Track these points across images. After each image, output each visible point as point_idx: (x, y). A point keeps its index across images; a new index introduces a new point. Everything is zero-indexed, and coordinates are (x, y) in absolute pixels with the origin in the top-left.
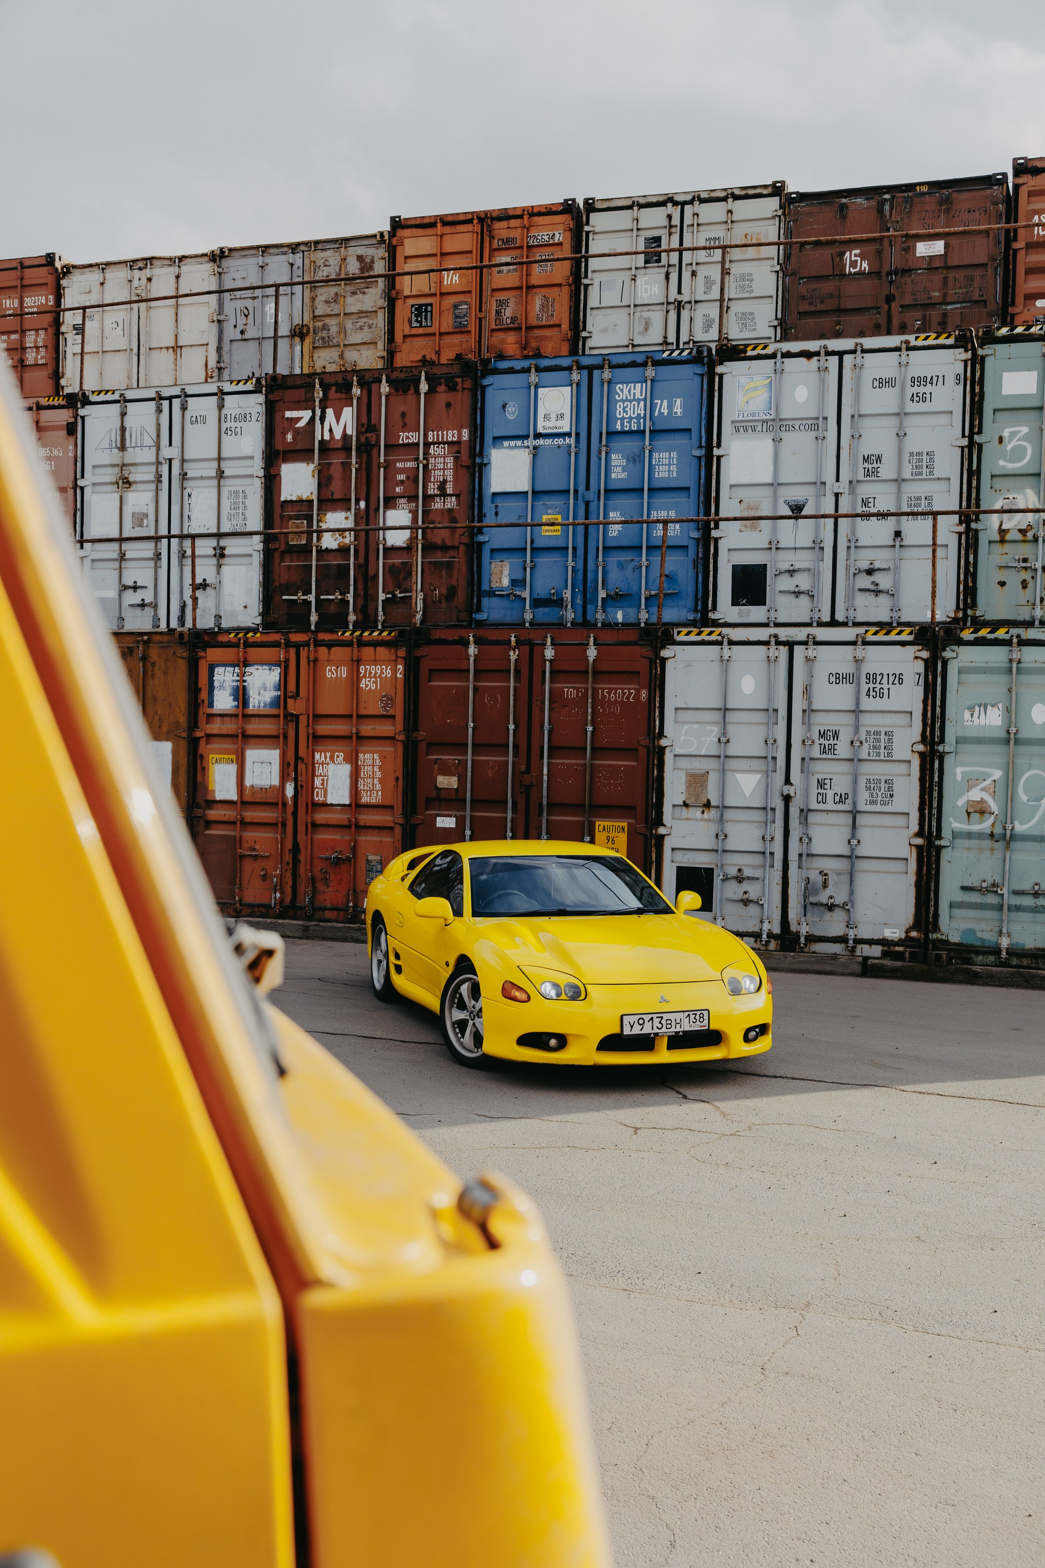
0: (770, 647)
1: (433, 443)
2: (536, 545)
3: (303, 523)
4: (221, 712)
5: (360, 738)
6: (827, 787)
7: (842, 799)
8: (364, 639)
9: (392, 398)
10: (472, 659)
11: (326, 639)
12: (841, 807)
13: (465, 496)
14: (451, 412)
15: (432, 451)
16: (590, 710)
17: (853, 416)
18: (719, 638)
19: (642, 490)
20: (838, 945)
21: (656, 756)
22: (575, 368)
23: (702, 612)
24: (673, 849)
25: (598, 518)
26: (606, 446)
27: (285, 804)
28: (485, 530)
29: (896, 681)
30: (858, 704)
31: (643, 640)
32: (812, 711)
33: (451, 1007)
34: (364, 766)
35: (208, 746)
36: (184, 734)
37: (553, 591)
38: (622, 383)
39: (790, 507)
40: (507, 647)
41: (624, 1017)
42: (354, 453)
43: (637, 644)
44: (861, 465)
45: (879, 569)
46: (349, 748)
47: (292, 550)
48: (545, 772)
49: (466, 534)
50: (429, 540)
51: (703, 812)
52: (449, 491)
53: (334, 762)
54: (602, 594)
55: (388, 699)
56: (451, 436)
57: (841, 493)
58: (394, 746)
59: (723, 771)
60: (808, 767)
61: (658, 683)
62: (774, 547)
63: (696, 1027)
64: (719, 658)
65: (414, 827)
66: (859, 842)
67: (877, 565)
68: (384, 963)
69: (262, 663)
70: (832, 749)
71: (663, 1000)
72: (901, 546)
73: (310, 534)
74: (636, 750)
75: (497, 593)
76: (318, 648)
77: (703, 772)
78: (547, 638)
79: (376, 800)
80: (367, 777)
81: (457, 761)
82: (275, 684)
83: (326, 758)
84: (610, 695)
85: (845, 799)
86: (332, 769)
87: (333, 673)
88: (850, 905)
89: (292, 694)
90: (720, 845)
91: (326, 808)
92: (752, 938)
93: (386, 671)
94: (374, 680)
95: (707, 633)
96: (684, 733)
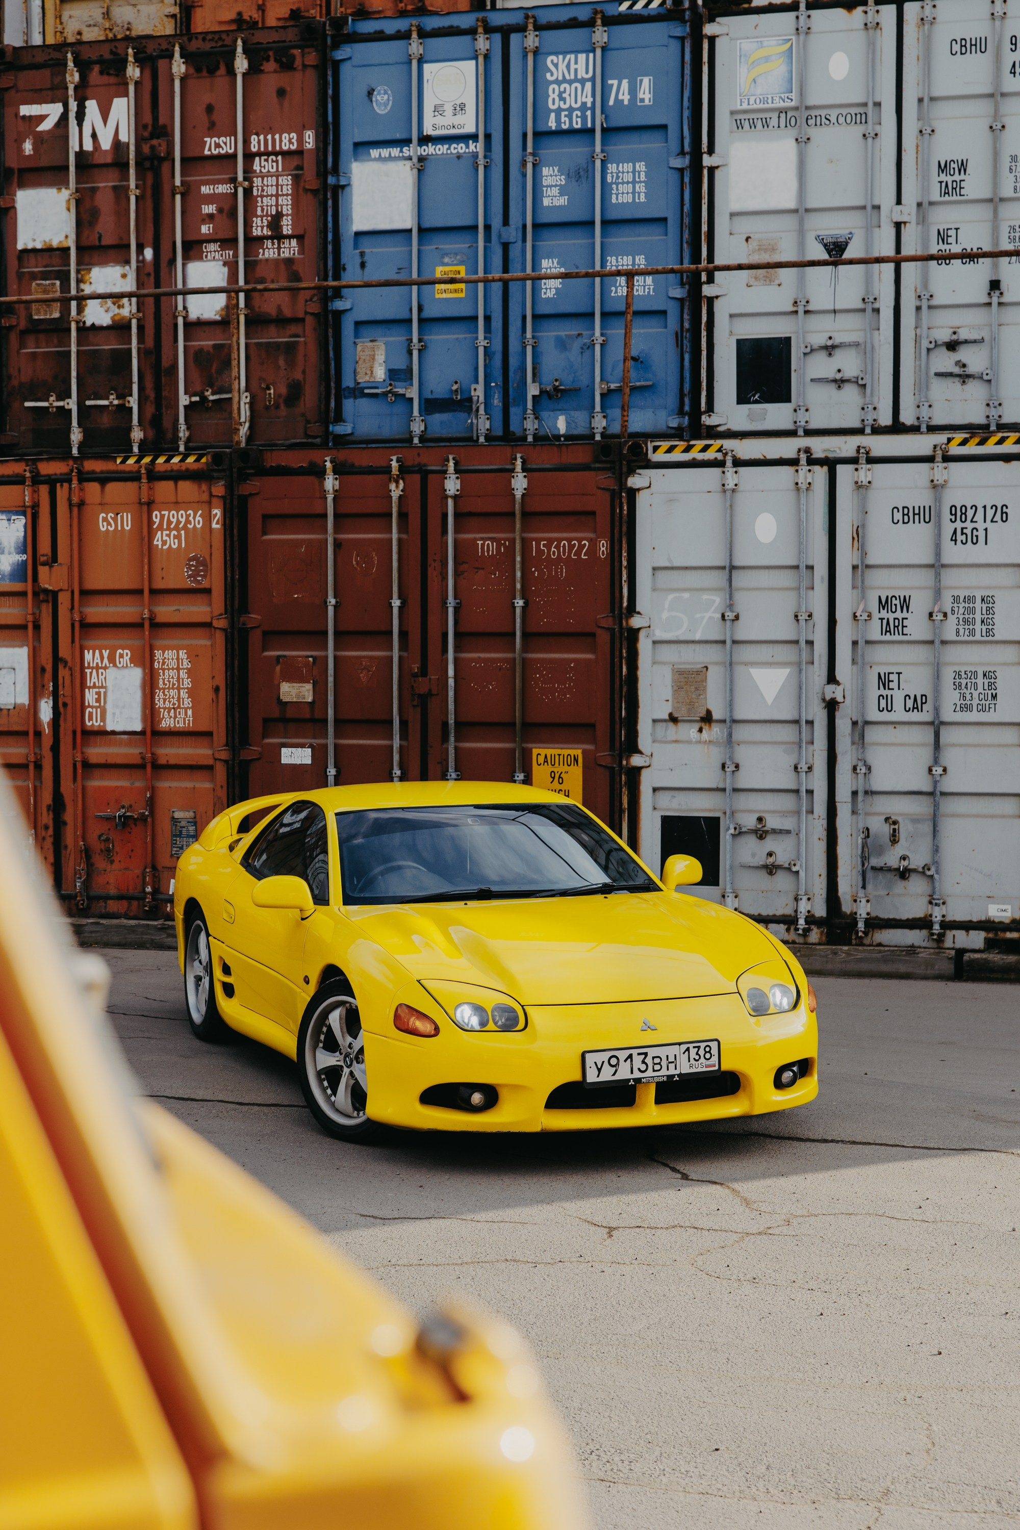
0: (799, 468)
1: (259, 154)
2: (426, 314)
3: (54, 284)
5: (156, 626)
6: (893, 685)
7: (918, 704)
8: (158, 468)
9: (191, 82)
10: (330, 497)
11: (98, 469)
12: (915, 716)
13: (312, 239)
14: (286, 103)
15: (256, 167)
16: (518, 574)
17: (920, 100)
18: (719, 456)
19: (592, 223)
20: (916, 932)
21: (625, 643)
22: (480, 30)
23: (690, 415)
24: (655, 790)
25: (524, 269)
26: (534, 154)
27: (38, 734)
28: (345, 291)
29: (998, 517)
30: (938, 553)
31: (599, 462)
32: (868, 566)
33: (314, 1048)
34: (164, 670)
37: (455, 387)
38: (556, 53)
39: (825, 245)
40: (385, 477)
41: (587, 1055)
42: (132, 171)
43: (589, 468)
44: (935, 178)
45: (966, 342)
46: (137, 643)
47: (37, 329)
48: (451, 672)
49: (315, 299)
50: (257, 310)
51: (700, 730)
52: (287, 230)
53: (115, 665)
54: (533, 390)
55: (200, 563)
56: (287, 141)
57: (905, 223)
58: (211, 637)
59: (731, 664)
60: (863, 656)
61: (624, 529)
62: (801, 310)
63: (701, 1067)
64: (719, 487)
65: (245, 765)
66: (945, 770)
67: (963, 335)
68: (206, 981)
70: (900, 626)
71: (648, 1027)
72: (1000, 304)
73: (65, 302)
74: (593, 635)
75: (366, 391)
76: (85, 484)
77: (699, 666)
78: (448, 461)
79: (184, 723)
80: (169, 688)
81: (311, 659)
82: (17, 543)
83: (102, 658)
84: (549, 550)
85: (922, 703)
86: (113, 677)
87: (109, 524)
88: (933, 869)
89: (45, 558)
90: (728, 781)
91: (104, 738)
92: (782, 925)
93: (194, 518)
94: (176, 533)
95: (700, 448)
96: (667, 606)
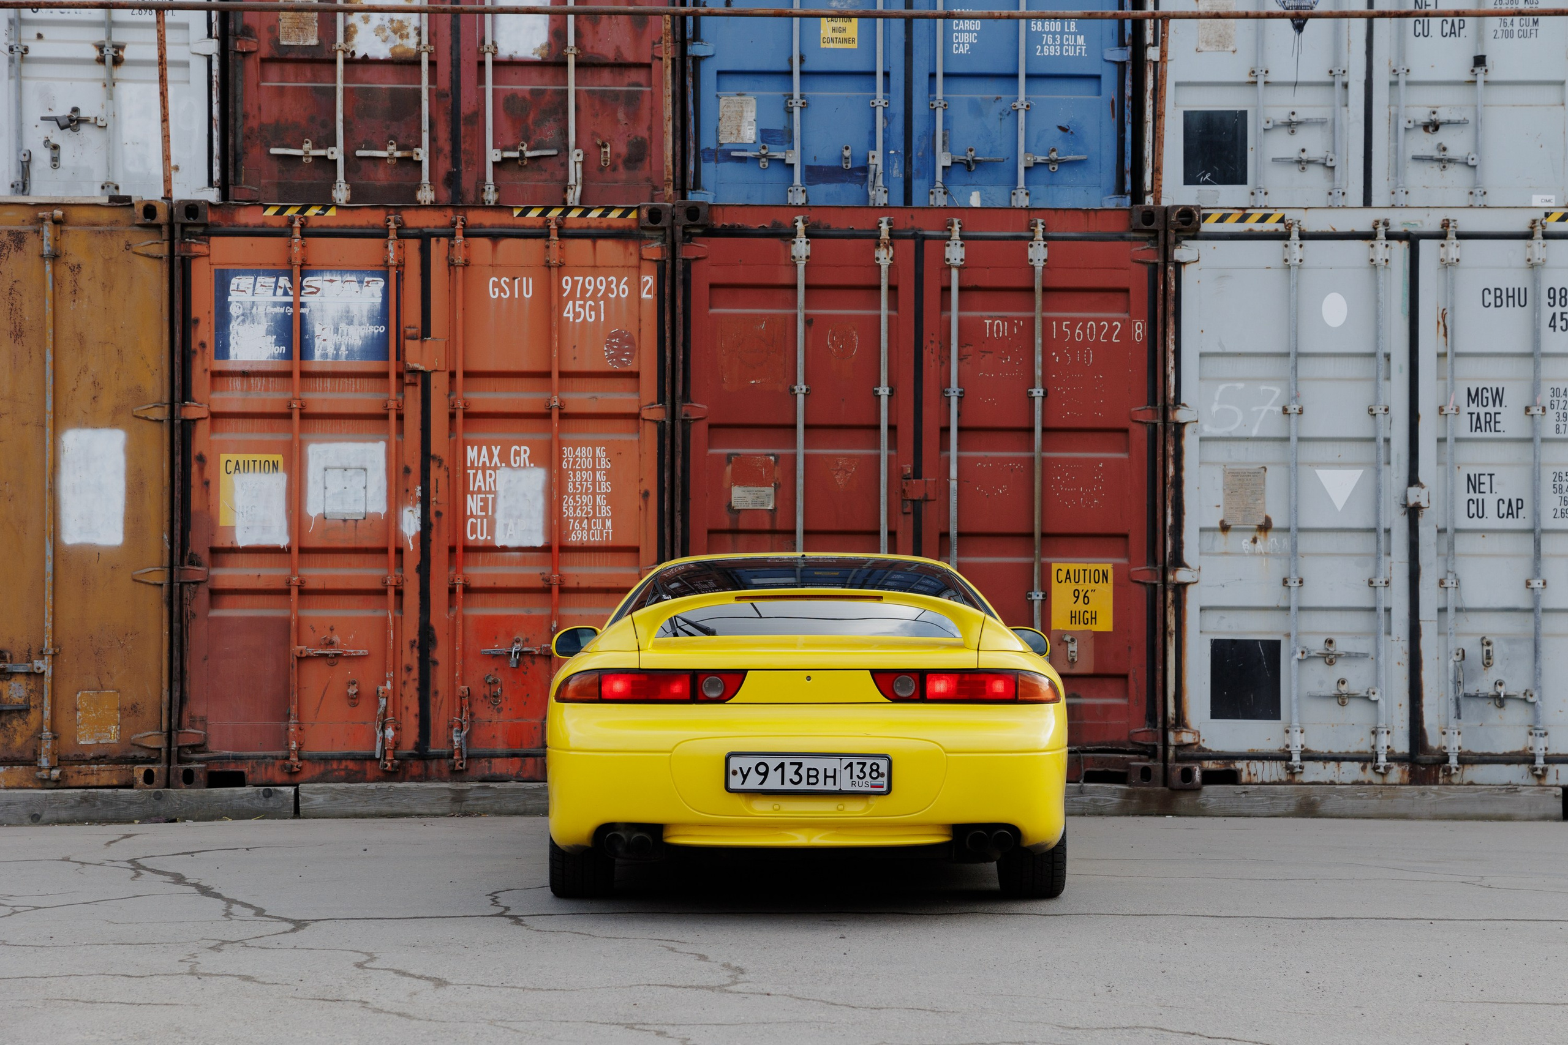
0: (1377, 243)
2: (809, 66)
4: (247, 368)
5: (566, 417)
6: (1485, 488)
7: (1513, 509)
10: (801, 266)
11: (489, 223)
12: (1510, 523)
16: (1039, 359)
18: (1281, 228)
20: (1514, 767)
21: (1171, 440)
23: (1131, 195)
24: (1202, 609)
27: (400, 551)
30: (1535, 341)
31: (1134, 231)
32: (1458, 355)
34: (574, 471)
35: (216, 437)
36: (161, 413)
37: (847, 153)
40: (872, 242)
43: (1122, 238)
45: (1449, 123)
46: (541, 437)
47: (283, 57)
48: (953, 473)
50: (589, 49)
51: (1255, 541)
53: (508, 465)
54: (943, 160)
55: (624, 341)
58: (638, 431)
59: (1293, 465)
60: (1452, 454)
61: (1166, 308)
64: (1281, 263)
67: (1442, 116)
69: (341, 269)
70: (1492, 421)
72: (1486, 82)
74: (1126, 431)
75: (734, 154)
76: (471, 240)
77: (1256, 467)
78: (952, 225)
79: (601, 536)
80: (581, 494)
81: (772, 458)
82: (371, 311)
83: (491, 456)
84: (1073, 332)
85: (1518, 508)
86: (503, 478)
87: (502, 290)
88: (1536, 695)
89: (414, 331)
90: (1293, 598)
91: (489, 555)
92: (1356, 764)
93: (618, 286)
94: (593, 304)
95: (1258, 217)
96: (1217, 398)
